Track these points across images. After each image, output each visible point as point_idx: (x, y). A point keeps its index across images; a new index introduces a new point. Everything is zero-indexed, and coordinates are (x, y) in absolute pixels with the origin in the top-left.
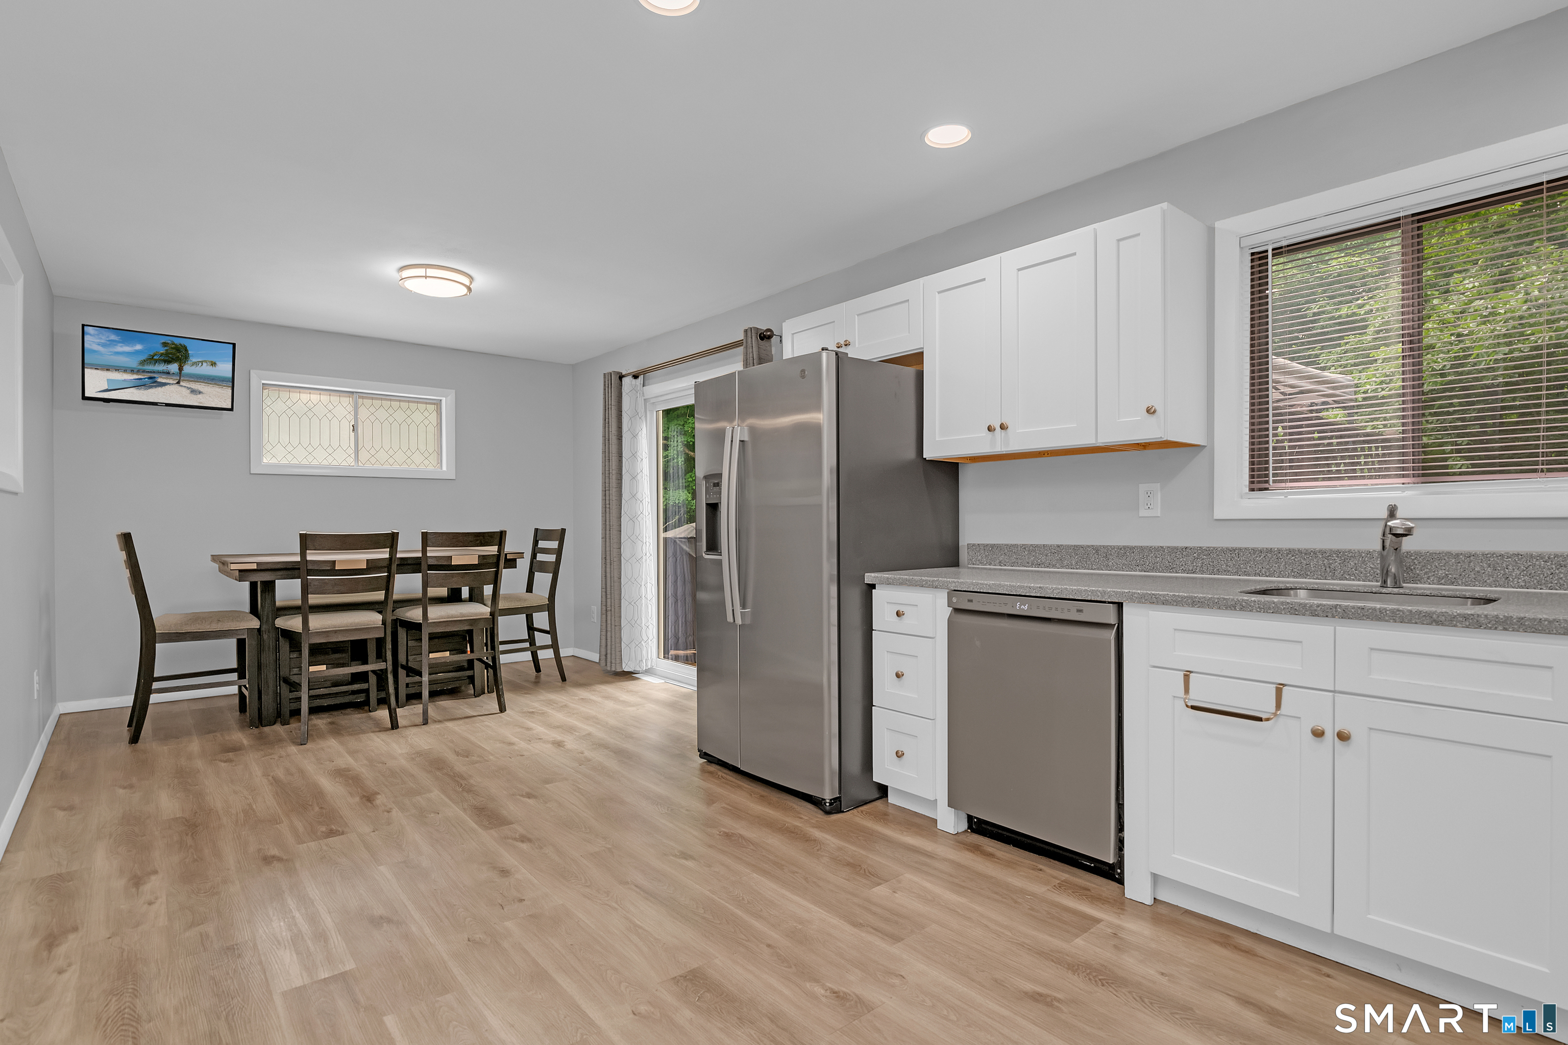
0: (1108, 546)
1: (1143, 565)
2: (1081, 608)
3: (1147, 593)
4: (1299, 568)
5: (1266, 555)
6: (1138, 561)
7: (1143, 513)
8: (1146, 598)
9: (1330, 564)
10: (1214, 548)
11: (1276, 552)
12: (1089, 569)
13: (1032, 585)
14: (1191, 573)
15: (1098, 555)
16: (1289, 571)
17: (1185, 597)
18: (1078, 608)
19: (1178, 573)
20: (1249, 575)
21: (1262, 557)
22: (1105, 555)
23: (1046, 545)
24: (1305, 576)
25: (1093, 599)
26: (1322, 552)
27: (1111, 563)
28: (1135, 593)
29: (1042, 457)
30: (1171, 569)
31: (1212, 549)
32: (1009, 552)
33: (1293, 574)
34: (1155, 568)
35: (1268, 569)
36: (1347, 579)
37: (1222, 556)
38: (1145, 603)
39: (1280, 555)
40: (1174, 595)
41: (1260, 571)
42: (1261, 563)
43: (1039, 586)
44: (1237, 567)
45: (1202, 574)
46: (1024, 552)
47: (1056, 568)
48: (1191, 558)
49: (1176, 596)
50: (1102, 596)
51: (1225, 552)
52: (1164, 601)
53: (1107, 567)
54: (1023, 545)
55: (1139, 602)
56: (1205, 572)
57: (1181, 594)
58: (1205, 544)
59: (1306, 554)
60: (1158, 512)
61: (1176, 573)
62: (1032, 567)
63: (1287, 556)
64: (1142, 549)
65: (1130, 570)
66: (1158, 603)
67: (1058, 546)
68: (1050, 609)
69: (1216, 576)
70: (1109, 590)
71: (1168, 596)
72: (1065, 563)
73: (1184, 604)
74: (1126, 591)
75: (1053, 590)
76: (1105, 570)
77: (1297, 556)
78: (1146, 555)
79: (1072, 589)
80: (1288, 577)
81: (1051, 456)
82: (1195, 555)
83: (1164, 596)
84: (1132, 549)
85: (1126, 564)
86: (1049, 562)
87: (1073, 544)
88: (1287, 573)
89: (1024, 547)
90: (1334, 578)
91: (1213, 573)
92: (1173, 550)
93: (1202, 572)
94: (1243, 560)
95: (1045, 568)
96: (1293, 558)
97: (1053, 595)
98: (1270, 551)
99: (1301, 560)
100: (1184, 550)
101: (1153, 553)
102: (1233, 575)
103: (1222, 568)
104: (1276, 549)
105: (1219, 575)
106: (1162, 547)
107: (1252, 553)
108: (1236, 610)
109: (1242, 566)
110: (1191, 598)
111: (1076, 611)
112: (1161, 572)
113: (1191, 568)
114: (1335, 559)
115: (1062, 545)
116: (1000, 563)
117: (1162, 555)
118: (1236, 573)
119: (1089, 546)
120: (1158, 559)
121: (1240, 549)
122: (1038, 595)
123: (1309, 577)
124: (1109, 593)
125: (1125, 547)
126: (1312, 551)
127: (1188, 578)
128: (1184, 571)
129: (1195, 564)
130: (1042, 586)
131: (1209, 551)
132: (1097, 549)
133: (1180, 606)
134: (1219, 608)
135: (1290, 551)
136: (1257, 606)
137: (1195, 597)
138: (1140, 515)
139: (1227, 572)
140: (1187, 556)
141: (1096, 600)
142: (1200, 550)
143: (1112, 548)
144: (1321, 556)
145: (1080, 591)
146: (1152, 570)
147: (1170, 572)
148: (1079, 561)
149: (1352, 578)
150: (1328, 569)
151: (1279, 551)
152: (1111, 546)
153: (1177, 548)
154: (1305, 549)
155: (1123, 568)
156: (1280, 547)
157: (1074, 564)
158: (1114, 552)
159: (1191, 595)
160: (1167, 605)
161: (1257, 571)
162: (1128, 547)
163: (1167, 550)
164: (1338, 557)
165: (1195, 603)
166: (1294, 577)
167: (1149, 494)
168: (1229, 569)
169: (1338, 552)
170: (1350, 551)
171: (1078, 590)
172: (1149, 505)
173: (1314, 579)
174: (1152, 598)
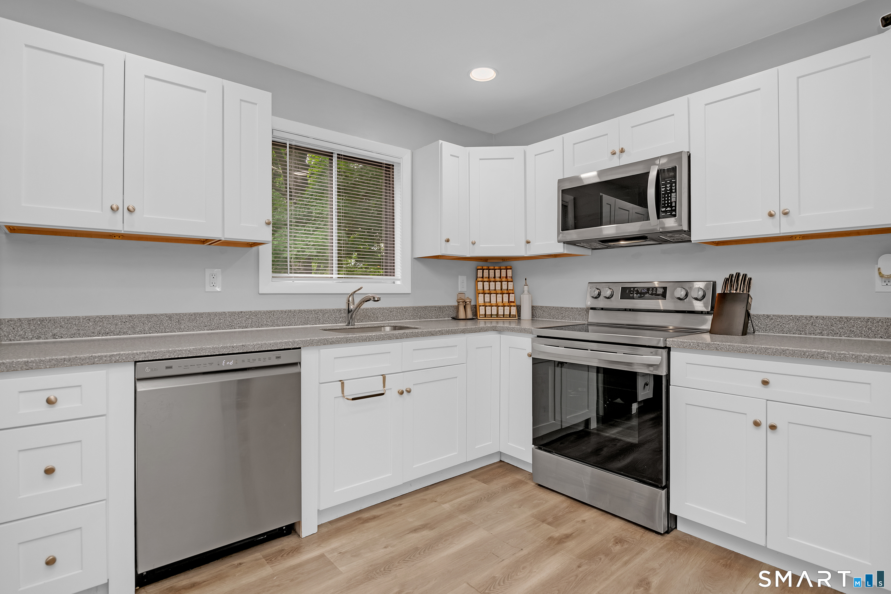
0: (180, 313)
1: (210, 326)
2: (280, 355)
3: (322, 339)
4: (304, 320)
5: (288, 314)
6: (206, 323)
7: (208, 289)
8: (321, 342)
9: (318, 317)
10: (259, 311)
11: (293, 312)
12: (162, 333)
13: (235, 345)
14: (245, 328)
15: (171, 321)
16: (300, 322)
17: (343, 338)
18: (277, 356)
19: (236, 329)
20: (279, 326)
21: (286, 315)
22: (177, 321)
23: (116, 316)
24: (307, 324)
25: (286, 348)
26: (315, 311)
27: (183, 326)
28: (314, 340)
29: (113, 239)
30: (231, 327)
31: (258, 312)
32: (67, 325)
33: (301, 323)
34: (219, 327)
35: (289, 322)
36: (325, 324)
37: (264, 316)
38: (321, 345)
39: (295, 313)
40: (337, 338)
41: (285, 323)
42: (286, 319)
43: (241, 344)
44: (272, 322)
45: (251, 328)
46: (88, 323)
47: (128, 334)
48: (244, 318)
49: (338, 338)
50: (293, 345)
51: (266, 314)
52: (332, 342)
53: (180, 330)
54: (86, 317)
55: (317, 345)
56: (254, 327)
57: (340, 336)
58: (253, 309)
59: (307, 312)
60: (218, 289)
61: (235, 329)
62: (99, 336)
63: (299, 314)
64: (209, 314)
65: (200, 330)
66: (328, 344)
67: (130, 316)
68: (254, 360)
69: (260, 329)
70: (297, 340)
71: (334, 339)
72: (138, 330)
73: (342, 342)
74: (309, 339)
75: (255, 346)
76: (178, 332)
77: (303, 314)
78: (213, 319)
79: (270, 343)
80: (299, 325)
81: (122, 239)
82: (247, 316)
83: (331, 339)
84: (201, 315)
85: (196, 326)
86: (119, 331)
87: (146, 313)
88: (299, 323)
89: (88, 319)
90: (320, 323)
91: (258, 327)
92: (232, 314)
93: (252, 327)
94: (276, 318)
95: (115, 335)
96: (302, 314)
97: (254, 350)
98: (290, 311)
99: (305, 316)
100: (240, 313)
101: (218, 316)
102: (270, 327)
103: (264, 323)
104: (293, 310)
105: (262, 327)
106: (224, 312)
107: (281, 313)
108: (367, 341)
109: (275, 321)
110: (346, 338)
111: (275, 358)
112: (223, 329)
113: (244, 325)
114: (320, 314)
115: (134, 315)
116: (54, 336)
117: (224, 318)
118: (272, 326)
119: (162, 315)
120: (222, 321)
121: (274, 311)
122: (241, 352)
123: (309, 324)
124: (297, 342)
125: (195, 314)
126: (310, 310)
127: (242, 331)
128: (240, 327)
129: (247, 322)
130: (244, 344)
131: (256, 314)
132: (170, 317)
133: (340, 344)
134: (359, 342)
135: (300, 311)
136: (376, 337)
137: (348, 337)
138: (206, 291)
139: (267, 325)
140: (242, 317)
141: (288, 348)
142: (250, 313)
143: (183, 315)
144: (314, 313)
145: (276, 344)
146: (217, 328)
147: (230, 329)
148: (152, 327)
149: (327, 323)
150: (317, 319)
151: (295, 311)
152: (183, 314)
153: (235, 313)
154: (307, 310)
155: (193, 329)
156: (295, 309)
157: (146, 329)
158: (186, 318)
159: (345, 336)
160: (333, 344)
161: (284, 323)
162: (198, 314)
163: (228, 314)
164: (321, 313)
165: (348, 341)
166: (302, 325)
167: (213, 276)
168: (268, 323)
169: (321, 310)
170: (326, 310)
171: (275, 343)
172: (214, 284)
173: (311, 325)
174: (324, 341)
